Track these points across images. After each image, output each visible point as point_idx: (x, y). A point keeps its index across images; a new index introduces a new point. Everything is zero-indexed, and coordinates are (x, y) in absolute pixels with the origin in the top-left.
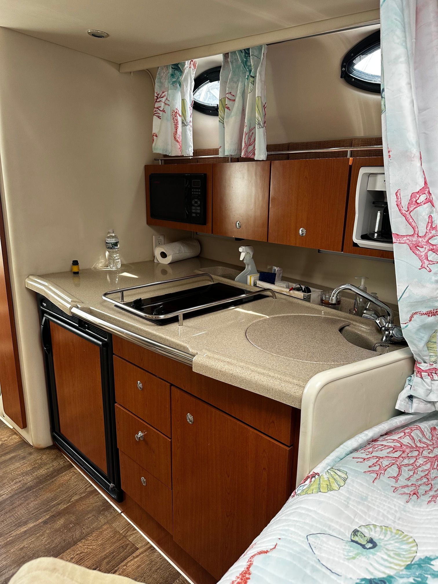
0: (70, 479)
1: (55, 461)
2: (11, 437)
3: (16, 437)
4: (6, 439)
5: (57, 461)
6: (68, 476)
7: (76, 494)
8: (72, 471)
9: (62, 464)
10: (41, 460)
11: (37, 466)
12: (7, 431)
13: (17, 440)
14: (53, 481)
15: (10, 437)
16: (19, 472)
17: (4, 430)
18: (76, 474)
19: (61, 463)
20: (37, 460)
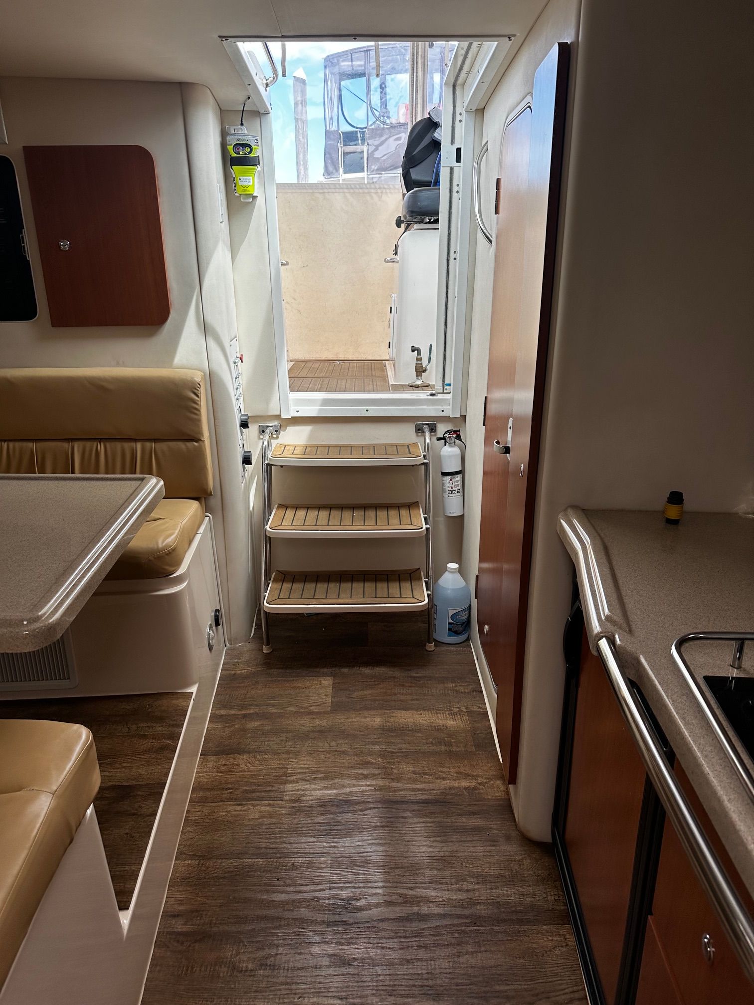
0: (550, 951)
1: (541, 887)
2: (492, 782)
3: (501, 786)
4: (485, 781)
5: (546, 889)
6: (550, 938)
7: (548, 998)
8: (561, 932)
9: (551, 904)
10: (520, 865)
11: (509, 875)
12: (492, 764)
13: (500, 794)
14: (519, 932)
15: (492, 780)
16: (475, 870)
17: (489, 761)
18: (567, 945)
19: (549, 898)
20: (512, 861)
